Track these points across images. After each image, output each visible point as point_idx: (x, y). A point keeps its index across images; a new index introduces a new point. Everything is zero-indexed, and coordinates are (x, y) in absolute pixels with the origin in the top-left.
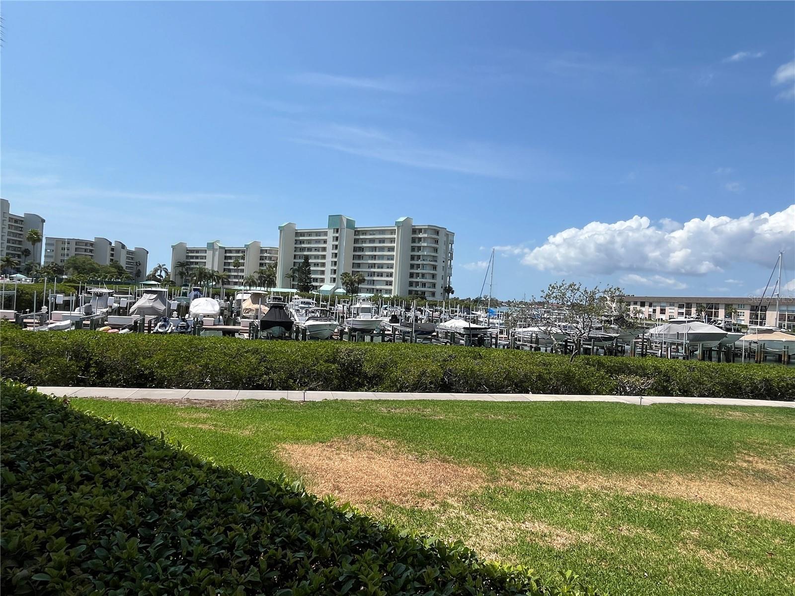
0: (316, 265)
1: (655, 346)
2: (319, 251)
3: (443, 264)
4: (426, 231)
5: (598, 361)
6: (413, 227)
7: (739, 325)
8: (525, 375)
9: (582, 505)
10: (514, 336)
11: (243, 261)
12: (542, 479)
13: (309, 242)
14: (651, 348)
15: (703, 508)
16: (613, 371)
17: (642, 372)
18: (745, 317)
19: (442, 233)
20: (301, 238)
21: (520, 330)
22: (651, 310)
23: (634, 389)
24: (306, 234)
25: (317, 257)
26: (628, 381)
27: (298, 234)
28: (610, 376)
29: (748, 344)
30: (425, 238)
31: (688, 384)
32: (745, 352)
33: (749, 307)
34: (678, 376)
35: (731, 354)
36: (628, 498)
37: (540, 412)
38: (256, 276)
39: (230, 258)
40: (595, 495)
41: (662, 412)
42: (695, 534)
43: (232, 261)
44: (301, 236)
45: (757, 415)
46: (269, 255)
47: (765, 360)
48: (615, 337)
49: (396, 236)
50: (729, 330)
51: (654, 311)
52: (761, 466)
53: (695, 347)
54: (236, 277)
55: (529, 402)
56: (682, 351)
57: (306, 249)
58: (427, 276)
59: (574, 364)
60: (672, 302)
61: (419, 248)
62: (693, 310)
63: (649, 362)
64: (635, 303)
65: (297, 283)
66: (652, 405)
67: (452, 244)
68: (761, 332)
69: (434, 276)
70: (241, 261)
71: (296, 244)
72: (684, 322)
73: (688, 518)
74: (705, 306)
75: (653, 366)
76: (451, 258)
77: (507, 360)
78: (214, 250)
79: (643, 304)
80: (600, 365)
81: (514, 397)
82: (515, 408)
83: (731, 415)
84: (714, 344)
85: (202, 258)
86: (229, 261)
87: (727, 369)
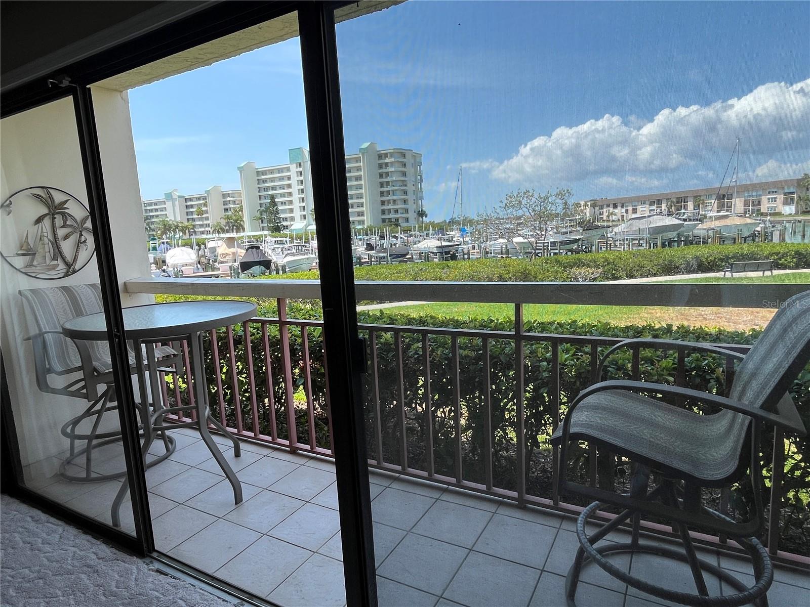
0: (283, 203)
1: (619, 243)
2: (284, 189)
3: (414, 188)
4: (392, 155)
6: (379, 153)
10: (485, 249)
11: (206, 209)
13: (272, 180)
14: (615, 246)
16: (567, 267)
17: (594, 264)
18: (712, 208)
19: (408, 156)
20: (263, 177)
21: (491, 243)
22: (623, 210)
23: (586, 279)
24: (267, 172)
25: (282, 195)
26: (579, 273)
27: (258, 173)
28: (563, 270)
29: (705, 232)
30: (391, 163)
33: (716, 197)
38: (223, 222)
39: (192, 206)
43: (194, 210)
44: (263, 174)
46: (232, 199)
48: (579, 239)
49: (362, 164)
51: (627, 211)
53: (655, 240)
54: (201, 226)
57: (271, 188)
58: (399, 202)
59: (532, 264)
60: (642, 200)
61: (387, 174)
62: (664, 206)
63: (600, 255)
64: (608, 206)
65: (266, 225)
67: (420, 166)
68: (718, 218)
69: (405, 202)
70: (204, 209)
71: (258, 183)
72: (645, 217)
74: (675, 200)
75: (603, 258)
76: (421, 181)
78: (173, 201)
80: (558, 262)
84: (674, 235)
85: (162, 210)
86: (191, 210)
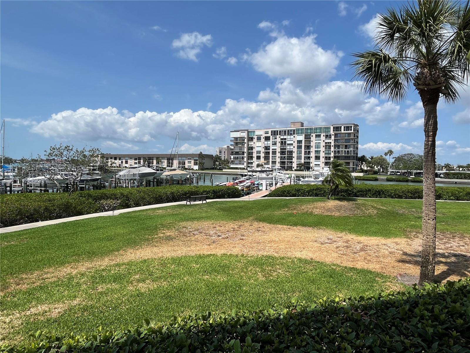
1: (123, 182)
5: (88, 194)
7: (162, 168)
8: (35, 209)
9: (73, 283)
10: (26, 183)
12: (45, 276)
14: (120, 183)
15: (142, 262)
16: (97, 199)
17: (114, 197)
18: (165, 164)
21: (31, 179)
22: (120, 162)
23: (110, 207)
26: (106, 204)
28: (95, 202)
29: (166, 177)
31: (138, 200)
32: (165, 181)
33: (166, 159)
34: (133, 196)
35: (159, 182)
36: (103, 270)
37: (46, 233)
40: (82, 275)
41: (125, 217)
42: (137, 277)
45: (168, 210)
47: (173, 184)
48: (99, 179)
50: (158, 170)
51: (122, 162)
52: (168, 234)
53: (143, 180)
55: (38, 228)
56: (136, 183)
59: (71, 198)
60: (131, 157)
62: (142, 161)
63: (118, 191)
64: (111, 158)
66: (120, 214)
68: (171, 170)
72: (137, 167)
73: (135, 270)
74: (147, 158)
75: (120, 193)
77: (18, 201)
79: (115, 159)
80: (90, 196)
81: (25, 227)
82: (27, 233)
83: (157, 212)
84: (151, 178)
87: (156, 190)
